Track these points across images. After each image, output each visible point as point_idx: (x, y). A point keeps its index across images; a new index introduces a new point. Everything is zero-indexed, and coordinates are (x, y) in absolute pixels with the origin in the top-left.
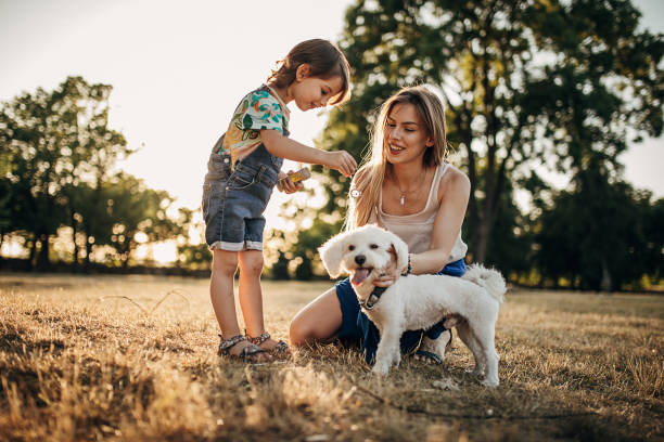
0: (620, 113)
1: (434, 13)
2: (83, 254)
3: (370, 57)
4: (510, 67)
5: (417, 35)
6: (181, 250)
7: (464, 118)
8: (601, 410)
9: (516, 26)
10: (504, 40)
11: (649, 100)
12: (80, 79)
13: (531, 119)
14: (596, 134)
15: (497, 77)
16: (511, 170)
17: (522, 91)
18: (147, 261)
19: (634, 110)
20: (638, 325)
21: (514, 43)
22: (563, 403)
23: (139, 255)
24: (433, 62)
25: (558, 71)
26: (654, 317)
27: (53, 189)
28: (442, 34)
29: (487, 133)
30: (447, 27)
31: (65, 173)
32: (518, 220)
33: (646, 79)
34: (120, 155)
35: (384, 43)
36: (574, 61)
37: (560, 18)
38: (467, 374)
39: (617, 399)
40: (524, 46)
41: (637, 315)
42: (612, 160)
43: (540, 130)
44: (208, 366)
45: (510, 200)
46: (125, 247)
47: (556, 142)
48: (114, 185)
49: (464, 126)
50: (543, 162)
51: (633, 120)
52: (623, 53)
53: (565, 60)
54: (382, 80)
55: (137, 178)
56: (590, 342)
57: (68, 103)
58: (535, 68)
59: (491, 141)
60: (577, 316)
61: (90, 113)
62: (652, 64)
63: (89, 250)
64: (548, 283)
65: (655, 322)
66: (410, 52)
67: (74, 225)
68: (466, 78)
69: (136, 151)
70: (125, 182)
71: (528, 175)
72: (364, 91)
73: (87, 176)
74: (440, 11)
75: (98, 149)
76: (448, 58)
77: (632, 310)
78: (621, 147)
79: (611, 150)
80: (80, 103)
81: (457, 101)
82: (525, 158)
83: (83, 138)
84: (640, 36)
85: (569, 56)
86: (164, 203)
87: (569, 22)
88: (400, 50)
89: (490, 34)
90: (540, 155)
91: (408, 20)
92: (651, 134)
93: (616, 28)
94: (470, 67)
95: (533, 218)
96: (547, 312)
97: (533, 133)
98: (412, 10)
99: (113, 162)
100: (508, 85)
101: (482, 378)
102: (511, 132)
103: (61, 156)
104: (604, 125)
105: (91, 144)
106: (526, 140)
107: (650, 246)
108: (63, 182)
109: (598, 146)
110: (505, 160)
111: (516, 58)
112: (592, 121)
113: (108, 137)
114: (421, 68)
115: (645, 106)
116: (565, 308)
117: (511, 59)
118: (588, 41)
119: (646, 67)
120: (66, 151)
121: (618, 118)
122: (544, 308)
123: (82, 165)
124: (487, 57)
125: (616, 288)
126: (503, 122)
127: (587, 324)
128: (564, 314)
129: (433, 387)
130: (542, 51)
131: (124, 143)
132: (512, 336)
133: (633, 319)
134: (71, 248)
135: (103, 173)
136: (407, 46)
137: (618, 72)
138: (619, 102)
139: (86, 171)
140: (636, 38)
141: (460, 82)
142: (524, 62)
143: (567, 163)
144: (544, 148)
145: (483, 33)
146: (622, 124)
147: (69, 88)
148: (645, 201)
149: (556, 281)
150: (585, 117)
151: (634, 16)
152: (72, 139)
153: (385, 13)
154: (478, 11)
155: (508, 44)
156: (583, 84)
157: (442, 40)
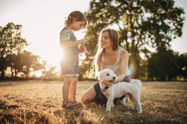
0: (169, 30)
1: (116, 3)
2: (14, 75)
3: (97, 15)
4: (138, 18)
5: (111, 9)
6: (43, 73)
7: (125, 33)
8: (172, 120)
9: (139, 6)
10: (136, 10)
11: (177, 26)
12: (12, 23)
13: (144, 32)
14: (163, 36)
15: (134, 20)
16: (139, 47)
17: (141, 24)
18: (33, 76)
19: (173, 29)
20: (178, 92)
21: (139, 11)
22: (161, 118)
23: (31, 74)
24: (116, 17)
25: (152, 19)
26: (182, 89)
27: (5, 56)
28: (118, 9)
29: (132, 37)
30: (119, 7)
31: (8, 51)
32: (141, 61)
33: (176, 20)
34: (25, 45)
35: (101, 12)
36: (156, 16)
37: (152, 4)
38: (133, 110)
39: (176, 116)
40: (141, 12)
41: (177, 89)
42: (168, 44)
43: (147, 36)
44: (60, 111)
45: (139, 56)
46: (27, 72)
47: (152, 39)
48: (23, 54)
49: (125, 35)
50: (148, 45)
51: (173, 32)
52: (170, 13)
53: (153, 15)
54: (101, 22)
55: (30, 52)
56: (165, 98)
57: (9, 30)
58: (145, 18)
59: (133, 39)
60: (160, 90)
61: (15, 33)
62: (178, 16)
63: (16, 74)
64: (150, 79)
65: (182, 91)
66: (109, 14)
67: (11, 66)
68: (125, 21)
69: (29, 44)
70: (26, 53)
71: (144, 49)
72: (96, 25)
73: (15, 52)
74: (117, 2)
75: (18, 44)
76: (120, 16)
77: (175, 87)
78: (170, 40)
79: (167, 41)
80: (12, 31)
81: (123, 28)
82: (143, 44)
83: (13, 41)
84: (174, 8)
85: (155, 14)
86: (38, 59)
87: (154, 5)
88: (106, 14)
89: (132, 8)
90: (147, 43)
91: (108, 5)
92: (178, 36)
93: (167, 6)
94: (126, 18)
95: (145, 60)
96: (151, 89)
97: (145, 36)
98: (109, 2)
99: (23, 48)
100: (137, 23)
101: (137, 111)
102: (138, 36)
103: (7, 46)
104: (165, 34)
105: (16, 42)
106: (143, 39)
107: (179, 67)
108: (8, 54)
109: (163, 40)
110: (137, 45)
111: (139, 15)
112: (162, 33)
113: (21, 40)
114: (112, 19)
115: (177, 28)
116: (156, 87)
117: (138, 16)
118: (160, 10)
119: (176, 17)
120: (8, 45)
121: (169, 32)
122: (151, 87)
123: (13, 49)
124: (131, 15)
125: (170, 80)
126: (136, 33)
127: (164, 92)
128: (156, 89)
129: (124, 115)
130: (147, 13)
131: (26, 42)
132: (143, 97)
133: (176, 90)
134: (11, 73)
135: (20, 51)
136: (108, 12)
137: (169, 19)
138: (169, 27)
139: (15, 50)
140: (173, 9)
141: (123, 22)
142: (142, 16)
143: (155, 45)
144: (148, 41)
145: (130, 8)
146: (170, 33)
147: (9, 26)
148: (177, 55)
149: (152, 78)
150: (159, 32)
151: (172, 3)
152: (10, 41)
153: (101, 3)
154: (128, 2)
155: (137, 11)
156: (159, 22)
157: (118, 10)
